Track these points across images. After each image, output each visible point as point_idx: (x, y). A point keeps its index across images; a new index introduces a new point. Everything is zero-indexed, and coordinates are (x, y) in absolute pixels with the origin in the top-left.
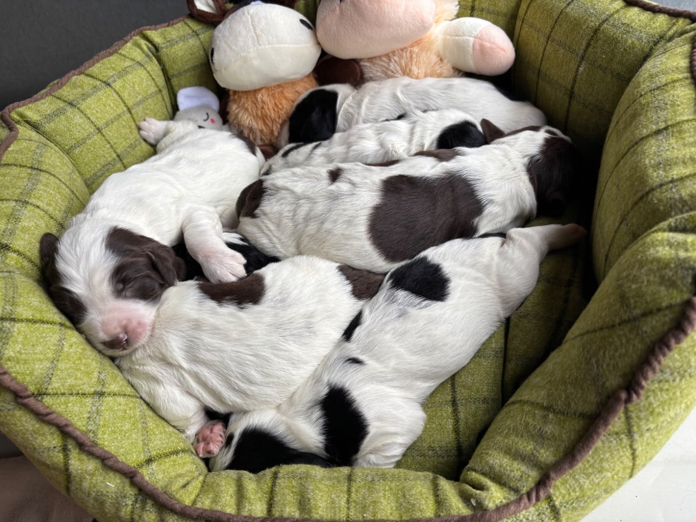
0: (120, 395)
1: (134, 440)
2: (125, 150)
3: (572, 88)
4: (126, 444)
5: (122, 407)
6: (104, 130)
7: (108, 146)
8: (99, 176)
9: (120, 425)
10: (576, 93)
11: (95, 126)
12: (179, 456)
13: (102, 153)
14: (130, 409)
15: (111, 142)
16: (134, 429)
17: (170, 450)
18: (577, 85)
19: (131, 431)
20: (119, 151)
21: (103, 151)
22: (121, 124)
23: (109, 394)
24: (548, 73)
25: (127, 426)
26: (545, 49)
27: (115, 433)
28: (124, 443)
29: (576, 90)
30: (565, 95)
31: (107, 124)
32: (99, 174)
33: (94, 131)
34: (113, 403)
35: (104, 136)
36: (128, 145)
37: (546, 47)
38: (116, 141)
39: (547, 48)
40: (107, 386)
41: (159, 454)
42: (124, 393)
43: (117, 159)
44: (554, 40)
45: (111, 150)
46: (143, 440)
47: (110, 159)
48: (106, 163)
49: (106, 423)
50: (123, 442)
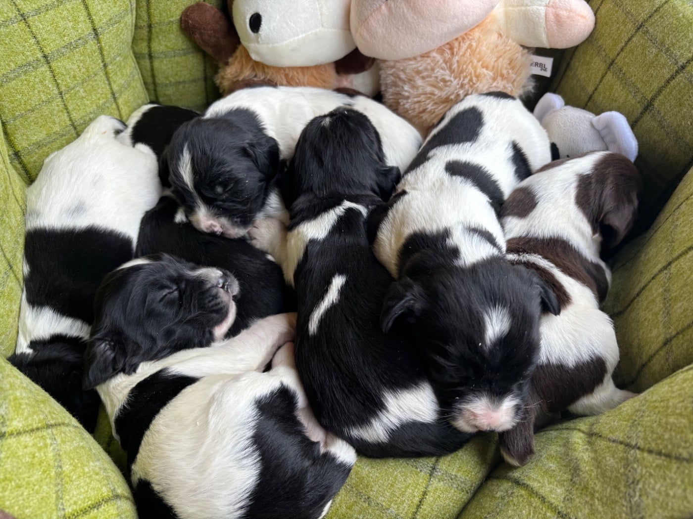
0: (25, 432)
1: (45, 495)
2: (58, 51)
3: (653, 99)
4: (35, 501)
5: (27, 450)
6: (31, 18)
7: (33, 41)
8: (10, 79)
9: (26, 475)
10: (656, 106)
11: (19, 10)
12: (100, 510)
13: (21, 49)
14: (40, 449)
15: (39, 36)
16: (46, 478)
17: (90, 502)
18: (661, 97)
19: (41, 481)
20: (47, 50)
21: (24, 46)
22: (61, 14)
23: (11, 434)
24: (624, 69)
25: (37, 475)
26: (630, 39)
27: (20, 487)
28: (33, 500)
29: (656, 103)
30: (639, 102)
31: (38, 11)
32: (12, 76)
33: (16, 16)
34: (16, 446)
35: (29, 26)
36: (63, 44)
37: (632, 36)
38: (46, 36)
39: (634, 39)
40: (8, 423)
41: (76, 510)
42: (30, 427)
43: (42, 60)
44: (647, 32)
45: (35, 47)
46: (57, 492)
47: (31, 59)
48: (24, 63)
49: (8, 476)
50: (31, 498)
